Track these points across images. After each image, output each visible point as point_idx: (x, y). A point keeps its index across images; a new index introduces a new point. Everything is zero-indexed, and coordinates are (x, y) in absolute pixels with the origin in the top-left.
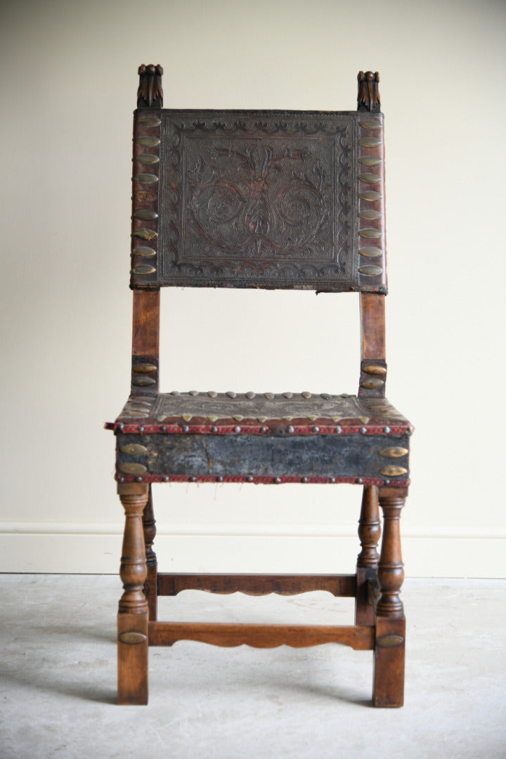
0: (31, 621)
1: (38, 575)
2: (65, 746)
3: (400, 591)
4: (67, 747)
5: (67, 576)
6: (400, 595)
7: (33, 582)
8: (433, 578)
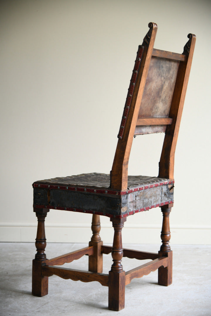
8: (192, 245)
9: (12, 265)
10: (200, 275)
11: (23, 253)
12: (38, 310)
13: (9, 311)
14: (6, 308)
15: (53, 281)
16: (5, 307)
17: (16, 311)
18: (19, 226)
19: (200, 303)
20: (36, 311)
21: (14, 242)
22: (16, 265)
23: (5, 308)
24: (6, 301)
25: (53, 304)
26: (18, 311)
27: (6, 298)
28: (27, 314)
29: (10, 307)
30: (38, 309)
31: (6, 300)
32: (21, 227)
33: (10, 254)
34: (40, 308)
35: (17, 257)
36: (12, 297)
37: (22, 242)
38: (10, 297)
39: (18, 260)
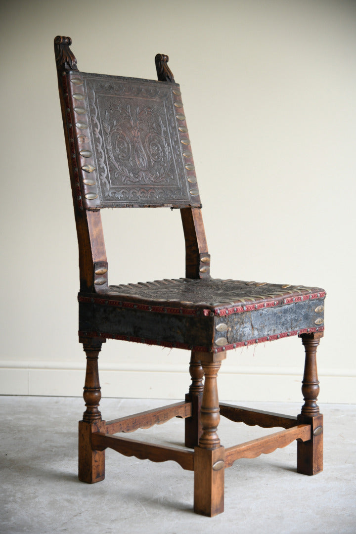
0: (56, 428)
1: (60, 398)
2: (80, 514)
3: (317, 400)
4: (82, 514)
6: (317, 402)
7: (57, 402)
9: (15, 439)
11: (31, 417)
12: (64, 528)
13: (12, 529)
14: (6, 523)
16: (4, 521)
17: (25, 528)
18: (25, 368)
20: (60, 529)
21: (16, 395)
22: (21, 438)
23: (4, 523)
24: (6, 509)
25: (90, 517)
26: (28, 529)
27: (6, 504)
29: (14, 521)
30: (63, 525)
31: (6, 507)
32: (28, 369)
33: (9, 418)
34: (66, 523)
35: (24, 423)
36: (15, 502)
37: (29, 394)
38: (13, 501)
39: (24, 429)
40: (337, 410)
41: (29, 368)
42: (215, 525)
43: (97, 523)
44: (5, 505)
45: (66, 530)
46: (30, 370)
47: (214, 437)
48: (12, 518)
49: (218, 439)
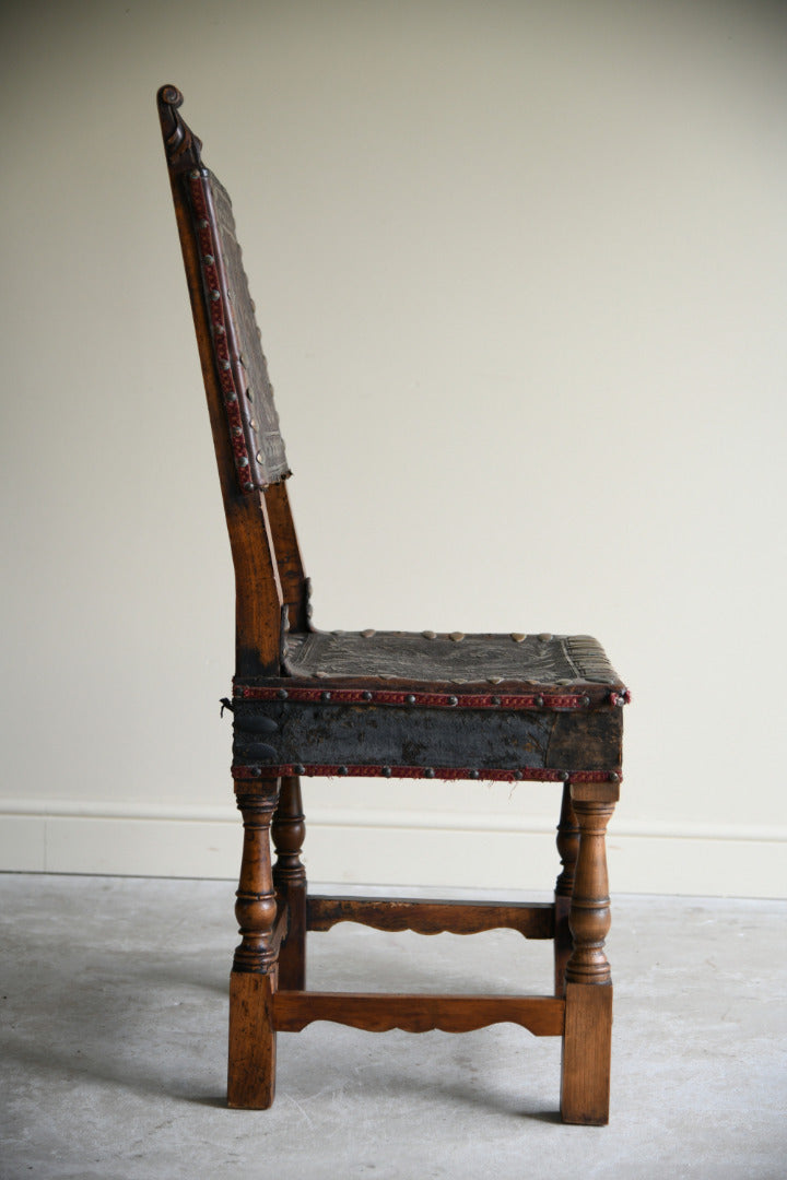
1: (112, 879)
2: (169, 1122)
4: (173, 1124)
5: (154, 881)
7: (106, 888)
8: (678, 895)
9: (21, 964)
10: (723, 1018)
11: (54, 918)
12: (138, 1152)
13: (25, 1153)
14: (14, 1141)
15: (180, 1034)
16: (9, 1137)
17: (54, 1152)
18: (39, 814)
19: (737, 1129)
20: (129, 1154)
21: (19, 873)
22: (34, 963)
23: (11, 1141)
24: (11, 1111)
25: (190, 1129)
26: (59, 1154)
27: (10, 1101)
28: (98, 1169)
29: (29, 1138)
30: (133, 1146)
31: (10, 1108)
32: (45, 818)
33: (7, 920)
34: (141, 1141)
35: (37, 930)
36: (31, 1097)
37: (47, 870)
38: (26, 1096)
39: (40, 943)
40: (700, 910)
41: (48, 814)
42: (455, 1148)
43: (206, 1143)
44: (9, 1104)
45: (140, 1156)
46: (51, 818)
47: (598, 959)
48: (26, 1132)
49: (607, 964)
